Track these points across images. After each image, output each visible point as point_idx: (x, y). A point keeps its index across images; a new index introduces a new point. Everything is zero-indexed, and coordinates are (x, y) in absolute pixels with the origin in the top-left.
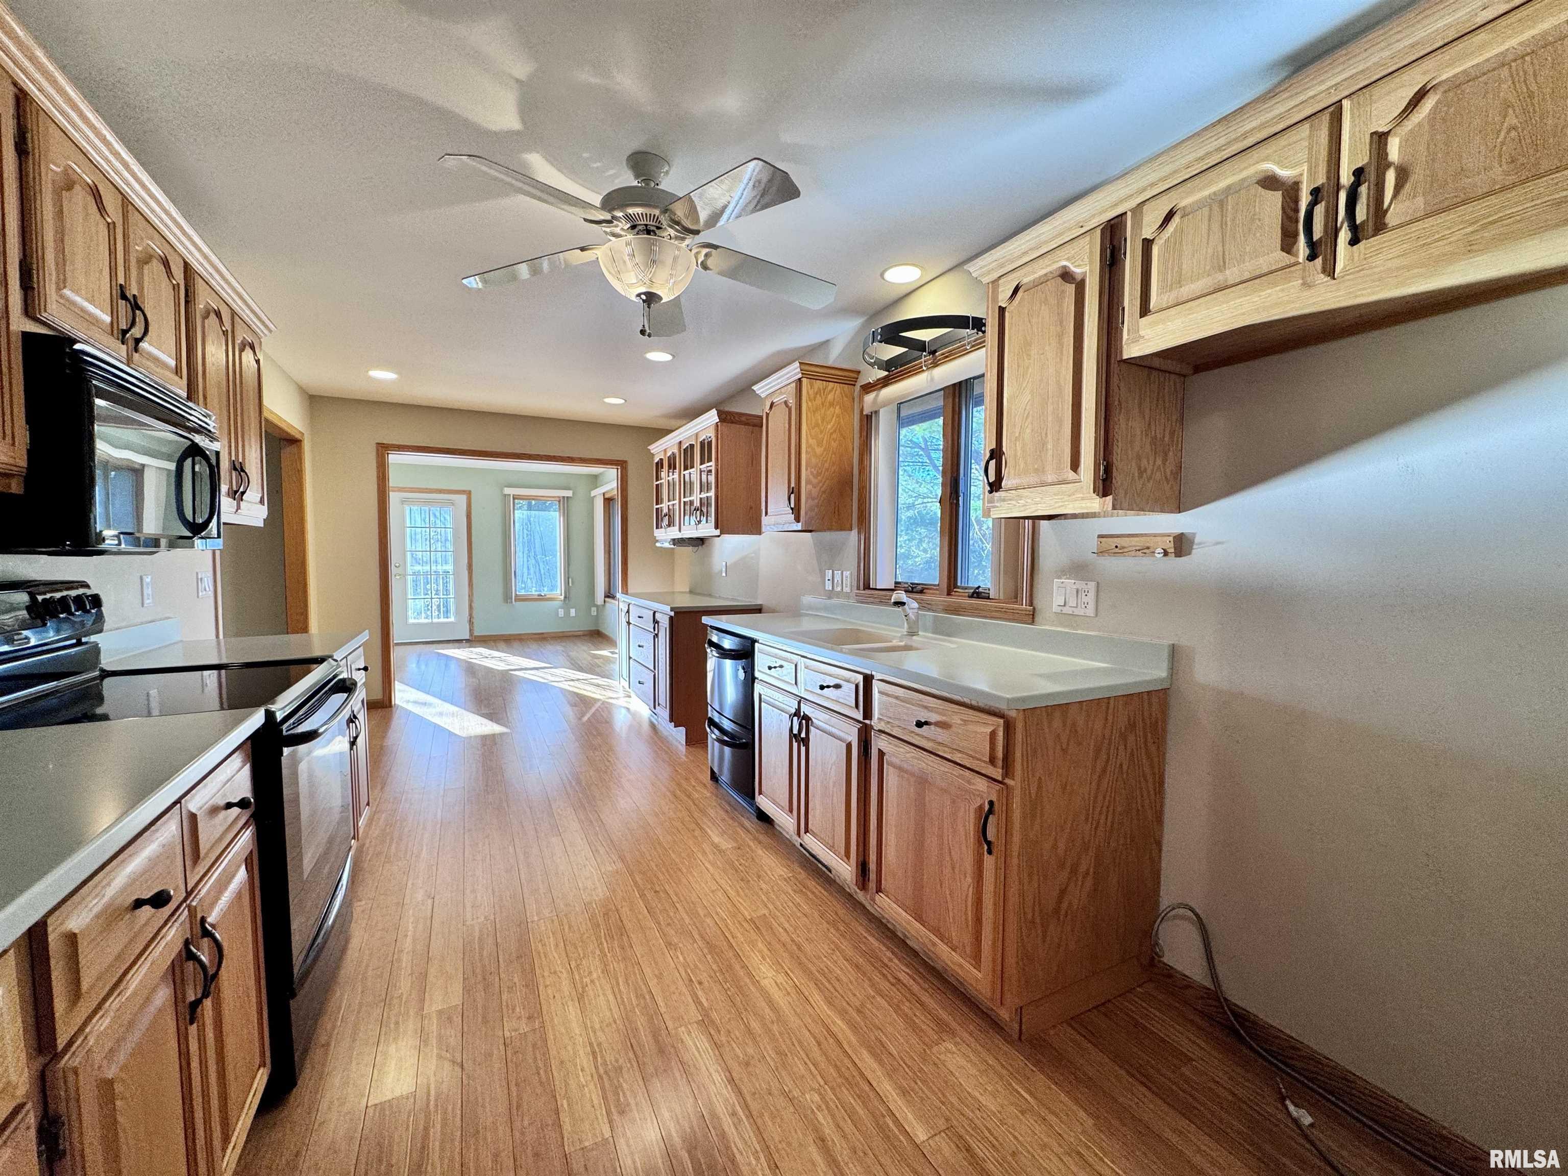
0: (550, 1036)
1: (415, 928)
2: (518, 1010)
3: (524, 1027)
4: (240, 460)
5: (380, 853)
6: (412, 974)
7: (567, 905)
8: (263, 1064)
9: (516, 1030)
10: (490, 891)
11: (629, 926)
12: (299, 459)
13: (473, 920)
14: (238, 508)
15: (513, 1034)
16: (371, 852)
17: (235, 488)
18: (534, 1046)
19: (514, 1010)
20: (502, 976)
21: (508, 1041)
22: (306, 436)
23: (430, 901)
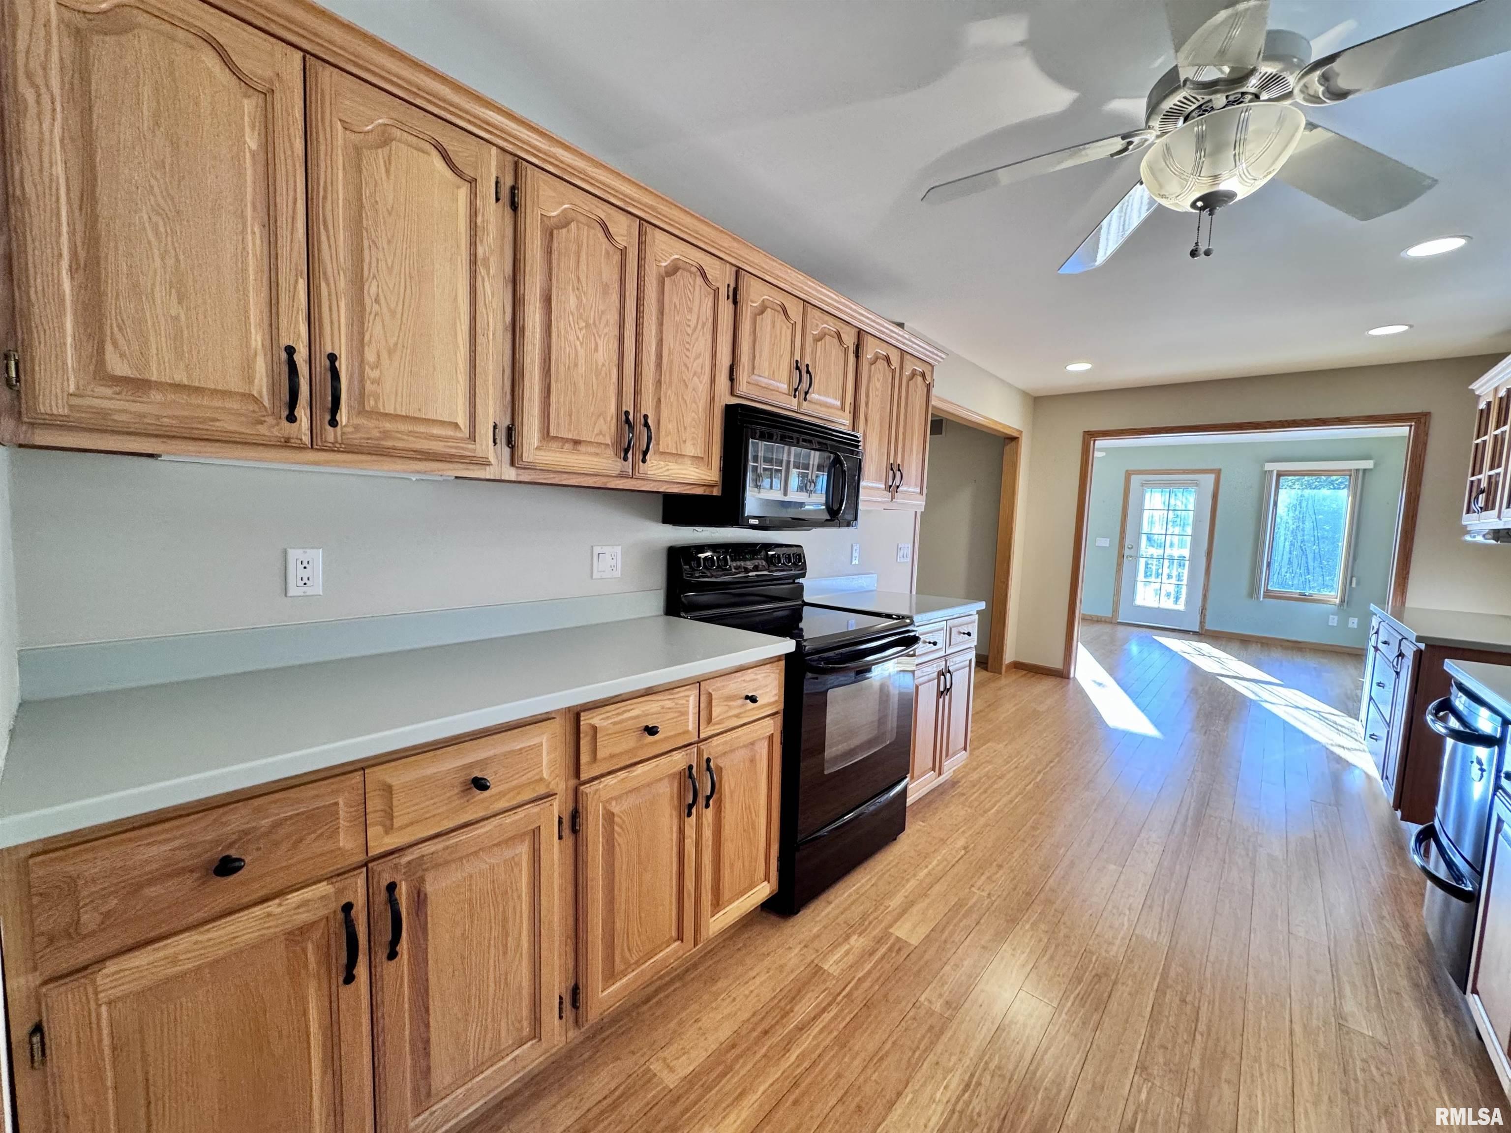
0: (949, 1034)
1: (937, 865)
2: (946, 987)
3: (938, 1007)
4: (899, 462)
5: (963, 794)
6: (906, 897)
7: (1067, 937)
8: (767, 878)
9: (930, 1002)
10: (1012, 875)
11: (1113, 1006)
12: (1016, 454)
13: (979, 889)
14: (893, 498)
15: (926, 1003)
16: (958, 790)
17: (890, 484)
18: (931, 1028)
19: (943, 985)
20: (960, 951)
21: (918, 1004)
22: (1024, 434)
23: (963, 852)
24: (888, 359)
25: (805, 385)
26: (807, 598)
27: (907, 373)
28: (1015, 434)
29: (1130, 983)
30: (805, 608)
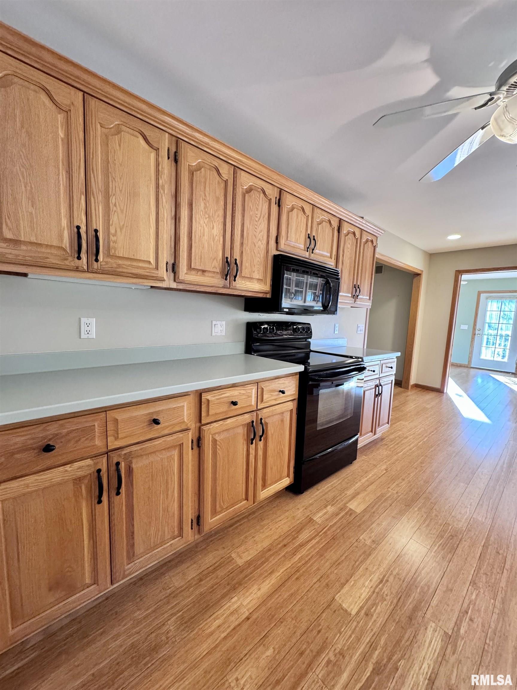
0: (373, 556)
1: (372, 477)
2: (373, 534)
3: (368, 542)
4: (359, 284)
5: (387, 445)
6: (355, 490)
7: (436, 516)
8: (288, 476)
9: (365, 540)
10: (409, 485)
12: (419, 282)
13: (392, 489)
14: (355, 301)
15: (363, 540)
16: (384, 443)
17: (354, 294)
18: (364, 552)
19: (371, 533)
20: (381, 518)
21: (359, 540)
22: (424, 273)
23: (385, 471)
24: (354, 233)
25: (312, 246)
26: (312, 348)
27: (364, 240)
28: (419, 272)
29: (469, 540)
30: (311, 353)
